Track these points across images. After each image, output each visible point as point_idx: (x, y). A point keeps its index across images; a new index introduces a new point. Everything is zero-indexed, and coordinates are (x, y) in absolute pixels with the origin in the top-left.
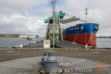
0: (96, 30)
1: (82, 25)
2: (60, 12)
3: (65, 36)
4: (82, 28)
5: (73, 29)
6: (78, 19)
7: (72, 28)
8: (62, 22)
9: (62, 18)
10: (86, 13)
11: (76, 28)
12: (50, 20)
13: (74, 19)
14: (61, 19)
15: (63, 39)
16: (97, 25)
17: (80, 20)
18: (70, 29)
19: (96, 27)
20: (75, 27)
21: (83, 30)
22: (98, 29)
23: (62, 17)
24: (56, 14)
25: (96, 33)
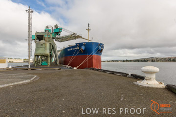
0: (100, 51)
1: (83, 45)
2: (55, 26)
3: (63, 59)
4: (83, 48)
5: (71, 49)
6: (79, 37)
7: (70, 47)
8: (58, 39)
10: (88, 30)
11: (76, 48)
12: (37, 36)
13: (74, 36)
14: (57, 36)
15: (59, 63)
16: (101, 45)
17: (81, 38)
18: (69, 50)
19: (100, 47)
20: (74, 47)
21: (84, 51)
22: (102, 50)
23: (57, 33)
24: (50, 28)
25: (101, 54)
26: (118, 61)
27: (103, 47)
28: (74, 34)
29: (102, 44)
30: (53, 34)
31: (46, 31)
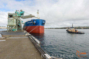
1: (35, 20)
2: (21, 11)
4: (35, 22)
5: (29, 23)
7: (28, 22)
8: (22, 17)
9: (22, 15)
10: (38, 13)
11: (31, 22)
13: (31, 16)
17: (34, 17)
18: (28, 23)
19: (43, 22)
21: (35, 24)
22: (44, 23)
24: (18, 12)
25: (44, 25)
26: (53, 28)
27: (45, 22)
28: (31, 15)
29: (44, 20)
30: (20, 15)
31: (16, 13)
